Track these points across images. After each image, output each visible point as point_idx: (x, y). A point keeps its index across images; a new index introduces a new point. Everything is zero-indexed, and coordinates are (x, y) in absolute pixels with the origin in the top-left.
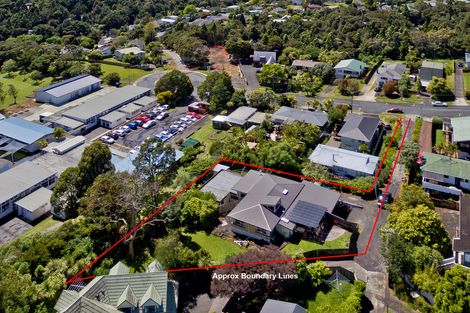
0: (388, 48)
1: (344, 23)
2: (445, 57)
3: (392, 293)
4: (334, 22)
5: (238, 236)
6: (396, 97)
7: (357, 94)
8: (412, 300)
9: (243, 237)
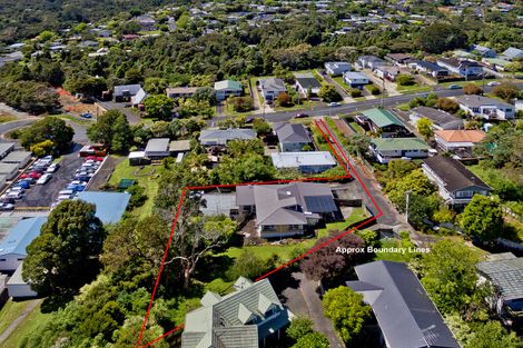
0: (249, 66)
1: (178, 50)
2: (305, 68)
3: (420, 233)
4: (167, 50)
5: (271, 239)
6: (292, 105)
7: (253, 109)
8: (437, 232)
9: (277, 239)
